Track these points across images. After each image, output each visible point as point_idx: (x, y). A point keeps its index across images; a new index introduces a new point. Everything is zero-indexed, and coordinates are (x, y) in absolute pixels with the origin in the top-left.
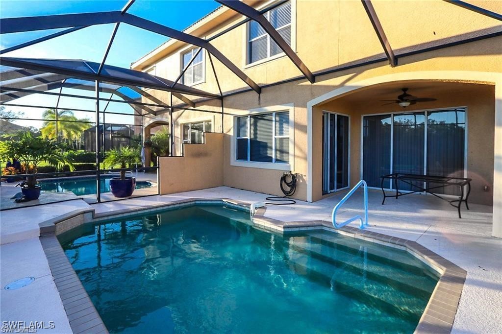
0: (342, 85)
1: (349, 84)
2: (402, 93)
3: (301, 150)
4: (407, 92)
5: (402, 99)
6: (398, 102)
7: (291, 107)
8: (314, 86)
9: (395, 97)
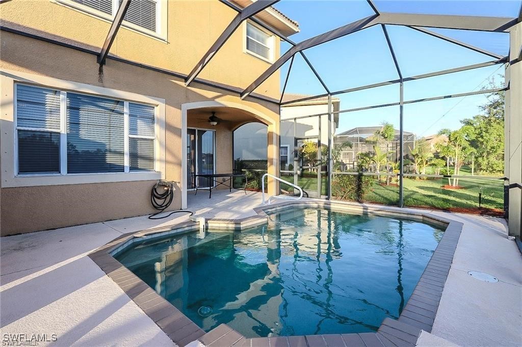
0: (213, 99)
1: (217, 100)
2: (211, 115)
3: (173, 155)
4: (215, 115)
5: (213, 119)
6: (209, 121)
7: (162, 104)
8: (189, 89)
9: (208, 116)
